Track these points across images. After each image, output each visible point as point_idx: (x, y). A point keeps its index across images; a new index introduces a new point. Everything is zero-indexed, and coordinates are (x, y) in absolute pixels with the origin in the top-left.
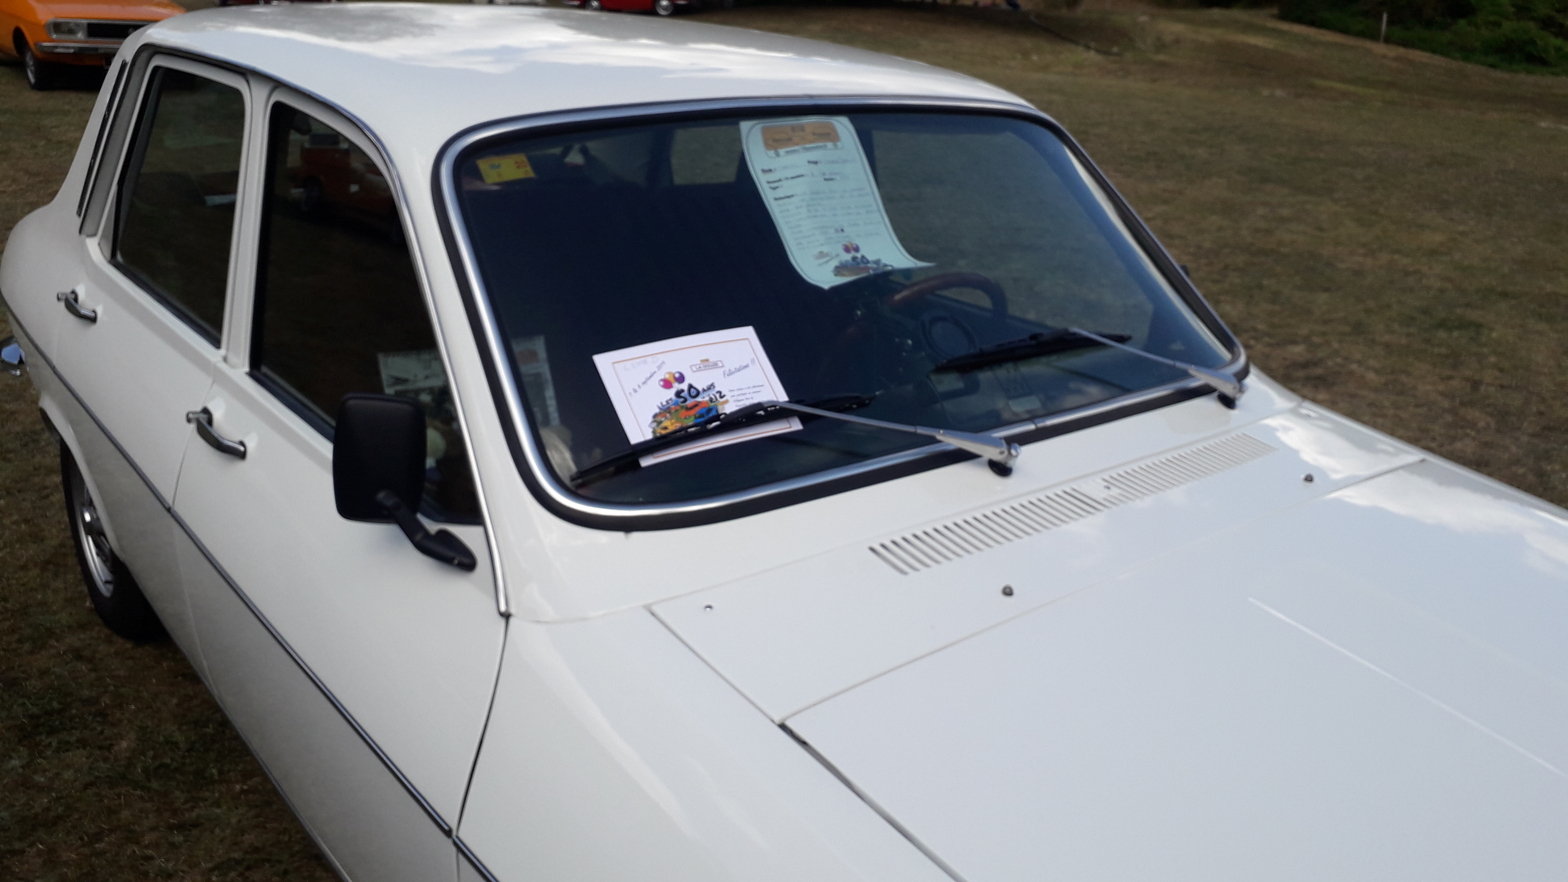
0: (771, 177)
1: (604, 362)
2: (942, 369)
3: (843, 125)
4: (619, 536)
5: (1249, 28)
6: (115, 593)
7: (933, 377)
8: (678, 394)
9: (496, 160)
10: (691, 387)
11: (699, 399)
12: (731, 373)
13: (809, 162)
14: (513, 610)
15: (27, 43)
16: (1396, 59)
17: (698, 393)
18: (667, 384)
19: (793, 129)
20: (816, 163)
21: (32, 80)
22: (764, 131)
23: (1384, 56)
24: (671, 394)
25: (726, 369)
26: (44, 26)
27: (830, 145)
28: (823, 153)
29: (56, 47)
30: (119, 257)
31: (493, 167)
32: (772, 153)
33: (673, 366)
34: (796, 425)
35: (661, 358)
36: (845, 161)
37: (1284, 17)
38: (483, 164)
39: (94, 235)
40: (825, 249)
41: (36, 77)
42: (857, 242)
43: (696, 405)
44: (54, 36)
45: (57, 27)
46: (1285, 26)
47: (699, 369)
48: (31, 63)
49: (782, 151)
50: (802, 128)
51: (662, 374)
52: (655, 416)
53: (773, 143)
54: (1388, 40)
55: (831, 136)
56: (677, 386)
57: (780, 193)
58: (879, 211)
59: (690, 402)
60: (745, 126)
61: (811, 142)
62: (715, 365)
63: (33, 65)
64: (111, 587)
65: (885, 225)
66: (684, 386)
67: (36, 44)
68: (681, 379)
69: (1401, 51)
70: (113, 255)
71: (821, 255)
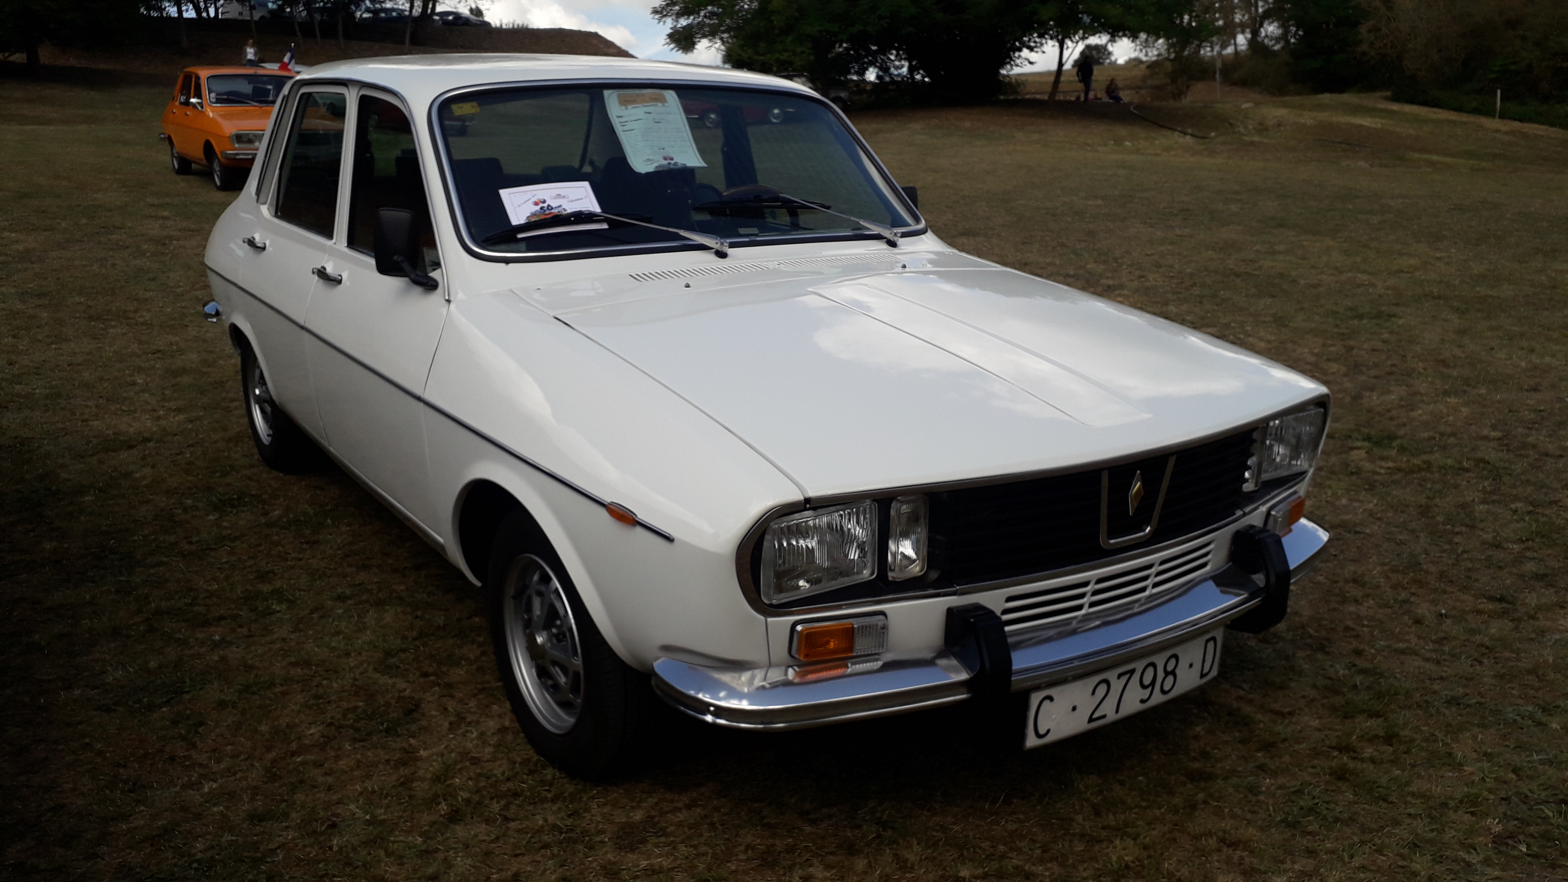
0: (622, 120)
1: (504, 193)
2: (699, 209)
3: (671, 96)
4: (503, 265)
5: (1357, 110)
6: (272, 443)
7: (691, 212)
8: (542, 208)
9: (460, 105)
10: (549, 205)
11: (553, 211)
12: (572, 201)
13: (646, 113)
14: (452, 299)
15: (215, 153)
16: (1511, 133)
17: (552, 209)
18: (536, 204)
19: (638, 95)
20: (650, 113)
21: (218, 183)
22: (619, 96)
23: (1497, 131)
24: (538, 208)
25: (570, 199)
26: (229, 137)
27: (660, 104)
28: (656, 109)
29: (238, 154)
30: (279, 214)
31: (459, 108)
32: (624, 107)
33: (540, 196)
34: (605, 226)
35: (535, 192)
36: (670, 113)
37: (1396, 98)
38: (454, 107)
39: (265, 203)
40: (651, 157)
41: (221, 181)
42: (672, 155)
43: (550, 213)
44: (237, 146)
45: (239, 138)
46: (1396, 107)
47: (555, 198)
48: (217, 169)
49: (629, 107)
50: (643, 95)
51: (535, 199)
52: (528, 217)
53: (624, 102)
54: (1502, 116)
55: (663, 100)
56: (541, 205)
57: (625, 128)
58: (690, 141)
59: (547, 212)
60: (606, 93)
61: (648, 102)
62: (564, 197)
63: (220, 171)
64: (269, 439)
65: (693, 149)
66: (545, 205)
67: (222, 153)
68: (544, 202)
69: (1517, 125)
70: (276, 212)
71: (648, 160)
